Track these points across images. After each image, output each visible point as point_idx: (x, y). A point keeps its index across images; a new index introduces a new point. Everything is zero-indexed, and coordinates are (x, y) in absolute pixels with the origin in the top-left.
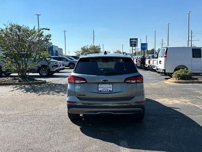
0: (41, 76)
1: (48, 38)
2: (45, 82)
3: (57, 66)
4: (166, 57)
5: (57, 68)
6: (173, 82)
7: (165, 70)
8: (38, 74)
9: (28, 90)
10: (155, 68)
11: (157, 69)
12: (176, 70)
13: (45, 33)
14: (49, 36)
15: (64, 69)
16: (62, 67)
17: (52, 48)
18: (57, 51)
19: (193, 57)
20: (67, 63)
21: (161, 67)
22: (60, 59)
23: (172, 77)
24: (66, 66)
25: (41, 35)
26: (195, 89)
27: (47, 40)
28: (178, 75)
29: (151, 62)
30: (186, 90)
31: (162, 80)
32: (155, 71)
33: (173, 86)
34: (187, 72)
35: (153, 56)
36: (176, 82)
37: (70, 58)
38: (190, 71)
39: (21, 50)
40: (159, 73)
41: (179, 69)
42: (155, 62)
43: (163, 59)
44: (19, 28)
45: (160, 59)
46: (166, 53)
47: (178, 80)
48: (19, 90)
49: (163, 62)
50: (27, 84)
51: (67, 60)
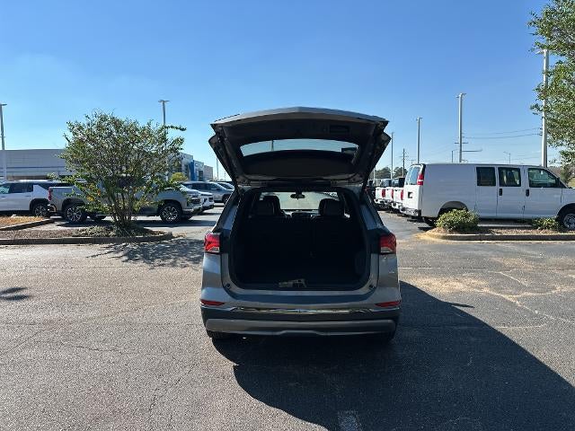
0: (164, 223)
1: (176, 146)
2: (170, 236)
3: (197, 202)
4: (421, 183)
5: (197, 207)
6: (438, 237)
7: (419, 212)
8: (158, 218)
9: (131, 256)
10: (397, 207)
11: (404, 209)
12: (442, 211)
13: (172, 135)
14: (180, 141)
15: (212, 207)
16: (208, 203)
17: (191, 166)
18: (201, 172)
19: (479, 184)
20: (219, 195)
21: (412, 204)
22: (207, 187)
23: (435, 227)
24: (216, 202)
25: (164, 139)
26: (490, 253)
27: (175, 150)
28: (449, 222)
29: (388, 193)
30: (470, 257)
31: (415, 232)
32: (396, 211)
33: (440, 247)
34: (467, 216)
35: (390, 181)
36: (444, 238)
37: (226, 186)
38: (473, 215)
39: (121, 169)
40: (406, 216)
41: (451, 209)
42: (397, 194)
43: (415, 189)
44: (117, 124)
45: (407, 188)
46: (422, 177)
47: (450, 232)
48: (112, 255)
49: (415, 195)
50: (130, 241)
51: (219, 190)
